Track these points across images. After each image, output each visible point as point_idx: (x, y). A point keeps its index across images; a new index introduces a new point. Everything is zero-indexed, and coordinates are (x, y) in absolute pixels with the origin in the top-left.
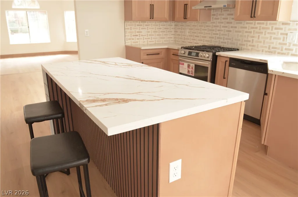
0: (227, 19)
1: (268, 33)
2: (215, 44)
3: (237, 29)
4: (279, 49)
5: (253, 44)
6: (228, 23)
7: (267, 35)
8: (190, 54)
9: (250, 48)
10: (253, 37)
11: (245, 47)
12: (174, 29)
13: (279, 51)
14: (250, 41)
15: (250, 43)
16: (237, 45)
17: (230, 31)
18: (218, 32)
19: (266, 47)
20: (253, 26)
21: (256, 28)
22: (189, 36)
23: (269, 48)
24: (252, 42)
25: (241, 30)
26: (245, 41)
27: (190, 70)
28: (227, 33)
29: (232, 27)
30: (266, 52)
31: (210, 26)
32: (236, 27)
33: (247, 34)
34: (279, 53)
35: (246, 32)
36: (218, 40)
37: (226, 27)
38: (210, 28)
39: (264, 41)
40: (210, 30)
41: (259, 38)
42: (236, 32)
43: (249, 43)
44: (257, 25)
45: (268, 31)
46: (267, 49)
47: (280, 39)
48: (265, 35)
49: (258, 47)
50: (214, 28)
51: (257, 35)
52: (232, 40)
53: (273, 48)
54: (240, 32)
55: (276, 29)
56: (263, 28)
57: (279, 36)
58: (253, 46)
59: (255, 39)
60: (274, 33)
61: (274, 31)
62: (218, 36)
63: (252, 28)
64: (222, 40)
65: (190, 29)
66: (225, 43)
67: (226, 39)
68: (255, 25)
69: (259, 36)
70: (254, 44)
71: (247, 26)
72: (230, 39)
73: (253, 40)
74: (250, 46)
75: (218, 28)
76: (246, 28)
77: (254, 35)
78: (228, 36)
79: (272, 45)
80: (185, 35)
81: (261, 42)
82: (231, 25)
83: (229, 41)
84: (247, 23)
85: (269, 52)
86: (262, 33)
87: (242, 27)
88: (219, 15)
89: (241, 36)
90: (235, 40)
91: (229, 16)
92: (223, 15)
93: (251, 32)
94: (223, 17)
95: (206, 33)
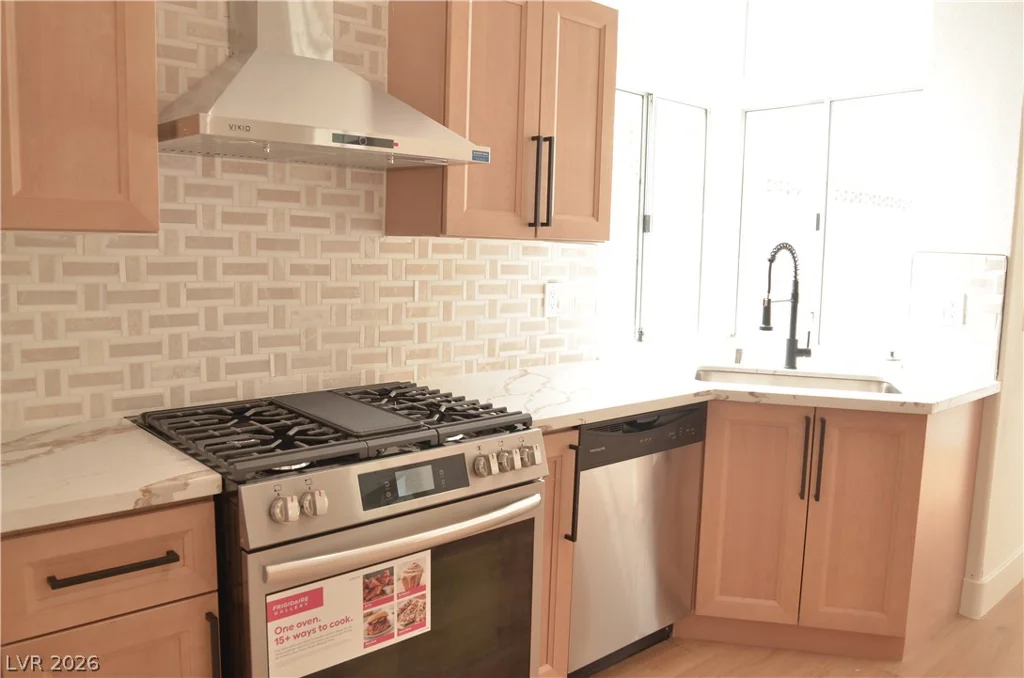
0: (259, 219)
2: (177, 392)
3: (331, 282)
4: (524, 348)
5: (424, 346)
6: (265, 244)
7: (482, 299)
10: (423, 312)
14: (409, 335)
15: (415, 344)
17: (290, 294)
18: (187, 307)
19: (479, 349)
20: (412, 259)
21: (432, 269)
23: (491, 352)
24: (422, 339)
25: (356, 281)
28: (266, 305)
29: (298, 270)
30: (484, 369)
31: (114, 269)
32: (324, 270)
33: (389, 302)
34: (524, 363)
35: (387, 292)
36: (200, 358)
37: (261, 269)
38: (116, 283)
39: (469, 327)
40: (113, 297)
41: (447, 315)
42: (328, 293)
43: (407, 346)
45: (478, 280)
46: (482, 358)
47: (522, 308)
48: (470, 297)
50: (153, 283)
51: (437, 302)
54: (352, 293)
55: (504, 269)
57: (520, 297)
58: (426, 354)
59: (433, 322)
60: (503, 289)
61: (501, 279)
62: (198, 331)
63: (414, 270)
66: (264, 366)
68: (423, 254)
69: (447, 306)
71: (386, 259)
72: (294, 341)
73: (422, 328)
74: (411, 355)
75: (195, 282)
76: (381, 270)
77: (424, 304)
78: (279, 322)
79: (501, 338)
81: (457, 332)
83: (290, 351)
84: (384, 248)
86: (458, 290)
87: (357, 270)
88: (192, 190)
89: (359, 314)
90: (327, 338)
91: (269, 207)
92: (225, 192)
93: (411, 292)
94: (221, 205)
95: (73, 325)
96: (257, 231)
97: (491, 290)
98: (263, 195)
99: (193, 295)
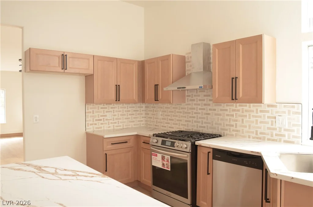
0: (204, 100)
1: (253, 116)
2: (192, 129)
3: (216, 112)
4: (268, 135)
5: (236, 129)
6: (205, 105)
7: (252, 119)
8: (163, 143)
9: (234, 133)
10: (236, 121)
11: (228, 132)
12: (145, 111)
13: (269, 137)
14: (233, 126)
15: (234, 128)
16: (218, 130)
17: (209, 114)
18: (194, 115)
19: (253, 132)
20: (234, 108)
21: (238, 111)
22: (163, 119)
23: (257, 134)
24: (236, 127)
25: (221, 112)
26: (227, 125)
27: (165, 163)
28: (205, 116)
29: (210, 110)
30: (254, 138)
31: (185, 108)
32: (215, 110)
33: (228, 118)
34: (269, 139)
35: (228, 115)
36: (196, 124)
37: (204, 109)
38: (186, 111)
39: (250, 126)
40: (186, 113)
41: (243, 122)
42: (216, 115)
43: (232, 128)
44: (239, 108)
45: (252, 114)
46: (254, 135)
47: (268, 123)
48: (250, 118)
49: (243, 132)
50: (190, 111)
51: (240, 119)
52: (212, 125)
53: (261, 133)
54: (220, 115)
55: (261, 111)
56: (246, 111)
57: (267, 120)
58: (237, 131)
59: (239, 123)
60: (260, 117)
61: (260, 114)
62: (195, 119)
63: (234, 110)
64: (200, 124)
65: (163, 111)
66: (204, 127)
67: (205, 123)
68: (236, 107)
69: (243, 120)
70: (238, 128)
71: (228, 108)
72: (210, 123)
73: (236, 124)
74: (233, 131)
75: (195, 111)
76: (227, 110)
77: (236, 119)
78: (207, 119)
79: (259, 131)
80: (157, 118)
81: (246, 127)
82: (209, 107)
83: (209, 125)
84: (227, 105)
85: (257, 138)
86: (246, 116)
87: (221, 110)
88: (195, 96)
89: (222, 119)
90: (215, 124)
91: (205, 98)
92: (199, 96)
93: (233, 115)
94: (199, 98)
95: (182, 116)
96: (204, 102)
97: (256, 117)
98: (205, 96)
99: (195, 113)
